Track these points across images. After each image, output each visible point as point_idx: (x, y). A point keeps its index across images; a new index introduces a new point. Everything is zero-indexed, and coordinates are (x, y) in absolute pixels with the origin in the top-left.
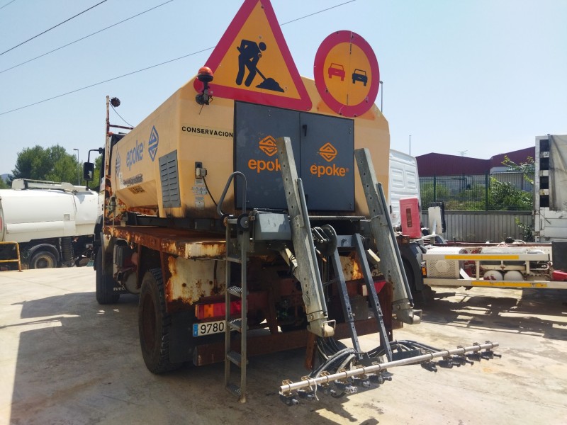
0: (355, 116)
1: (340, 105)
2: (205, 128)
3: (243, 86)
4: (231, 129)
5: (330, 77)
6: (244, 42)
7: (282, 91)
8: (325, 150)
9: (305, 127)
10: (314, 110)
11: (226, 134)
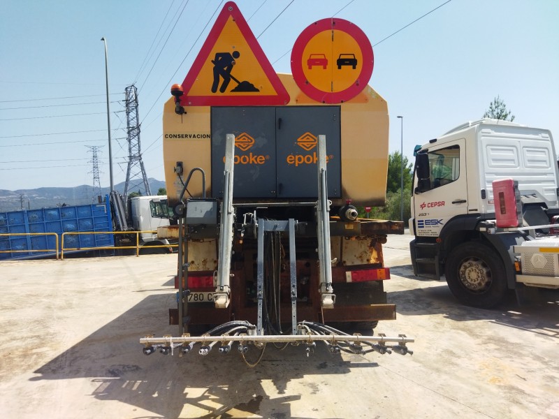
0: (342, 102)
1: (323, 93)
2: (185, 134)
3: (218, 93)
4: (208, 131)
5: (310, 68)
6: (218, 55)
7: (257, 90)
8: (305, 140)
9: (280, 122)
10: (292, 103)
11: (204, 136)
